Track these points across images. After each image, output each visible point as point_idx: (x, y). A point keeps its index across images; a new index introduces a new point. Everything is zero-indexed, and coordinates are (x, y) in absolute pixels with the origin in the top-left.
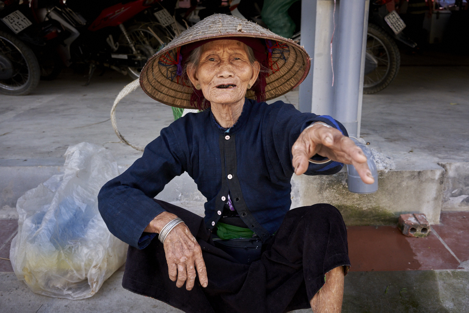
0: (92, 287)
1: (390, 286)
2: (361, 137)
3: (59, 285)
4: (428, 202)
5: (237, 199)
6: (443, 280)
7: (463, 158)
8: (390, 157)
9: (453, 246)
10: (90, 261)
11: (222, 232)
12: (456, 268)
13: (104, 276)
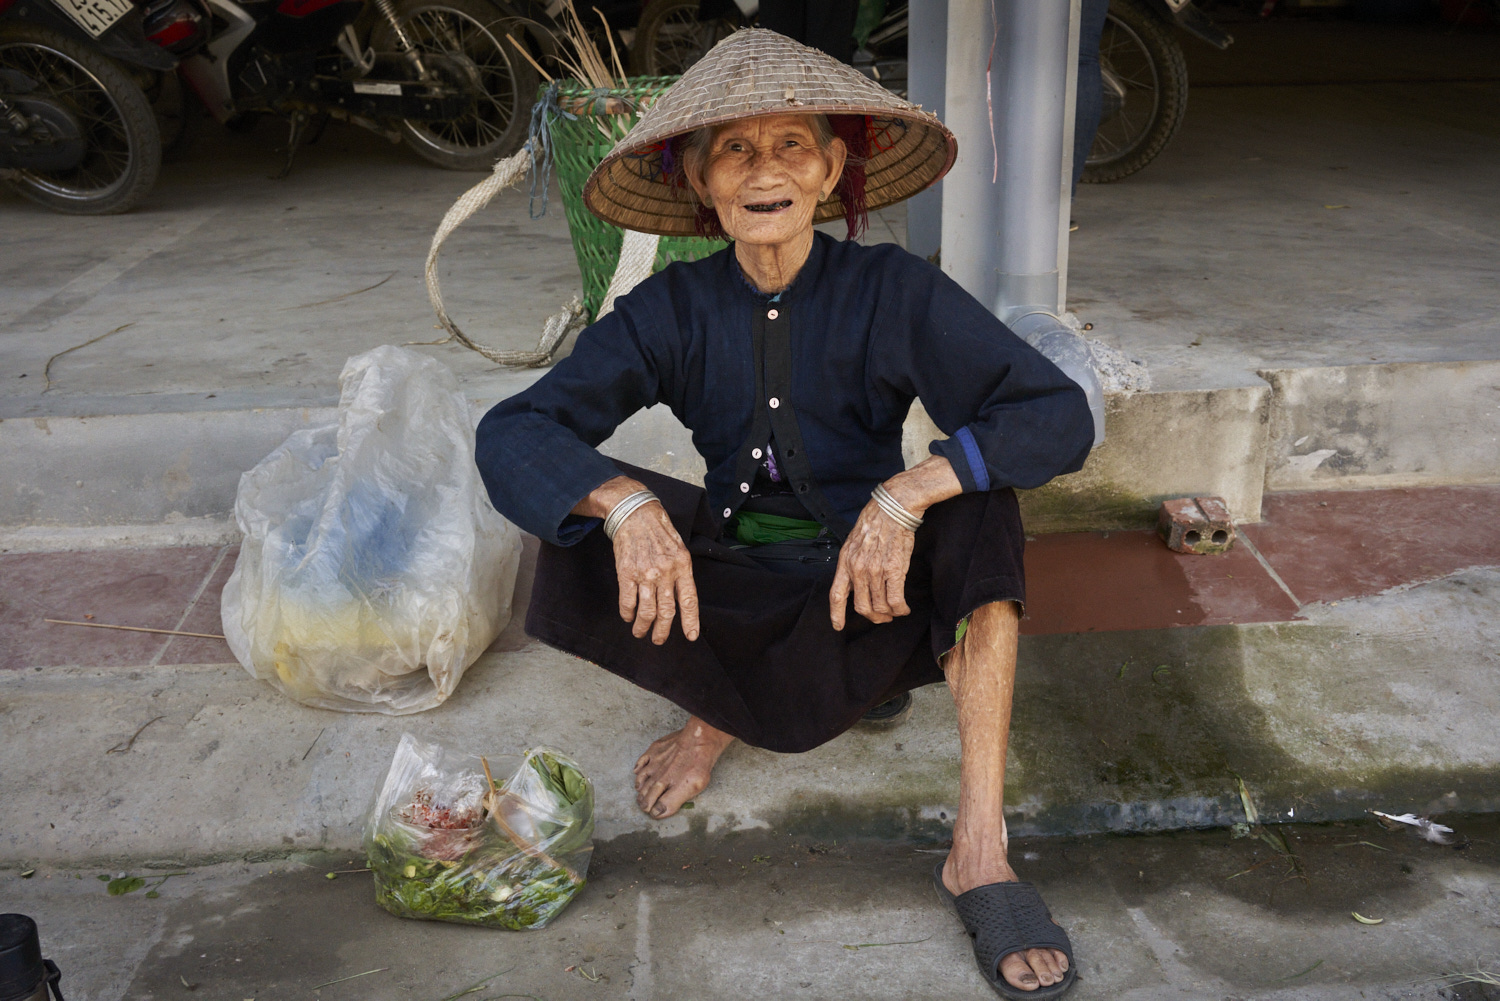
0: (439, 685)
1: (1130, 662)
2: (1068, 310)
3: (361, 683)
4: (1232, 468)
5: (791, 453)
6: (1256, 644)
7: (1325, 356)
8: (1140, 360)
9: (1288, 572)
10: (431, 624)
11: (748, 528)
12: (1288, 618)
13: (464, 660)
